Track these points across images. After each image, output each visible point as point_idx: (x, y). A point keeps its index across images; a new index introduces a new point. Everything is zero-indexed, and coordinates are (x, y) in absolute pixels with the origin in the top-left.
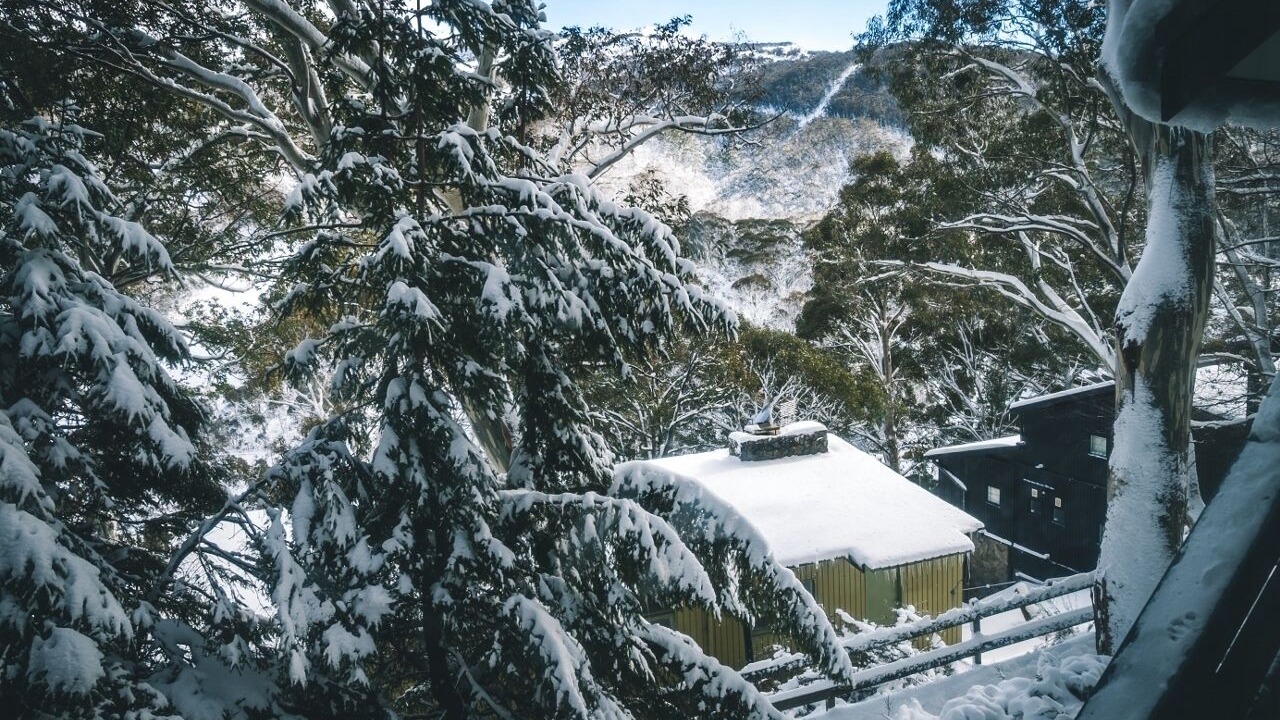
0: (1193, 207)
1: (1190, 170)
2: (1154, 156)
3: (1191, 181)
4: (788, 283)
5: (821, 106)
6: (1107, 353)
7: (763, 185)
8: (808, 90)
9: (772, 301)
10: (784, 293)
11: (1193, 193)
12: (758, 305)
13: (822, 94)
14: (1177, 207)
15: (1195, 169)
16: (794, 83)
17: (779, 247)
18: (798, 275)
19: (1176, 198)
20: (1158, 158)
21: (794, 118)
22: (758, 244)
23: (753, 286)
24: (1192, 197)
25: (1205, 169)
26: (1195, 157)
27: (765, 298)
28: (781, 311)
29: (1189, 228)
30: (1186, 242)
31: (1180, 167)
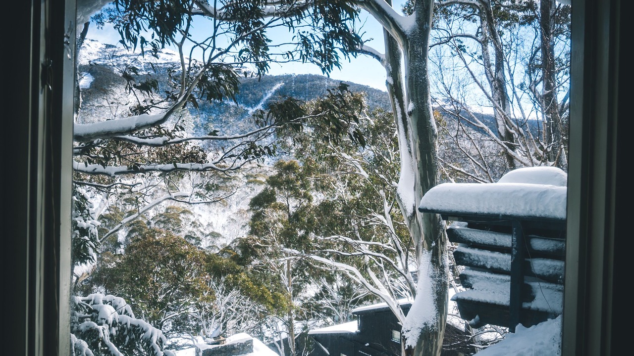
0: (439, 277)
1: (437, 258)
2: (421, 249)
3: (438, 264)
4: (238, 203)
5: (261, 104)
6: (400, 313)
7: (226, 144)
8: (254, 94)
9: (228, 213)
10: (235, 209)
11: (439, 270)
12: (220, 216)
13: (262, 97)
14: (432, 277)
15: (440, 257)
16: (247, 90)
17: (234, 182)
18: (243, 199)
19: (431, 272)
20: (423, 250)
21: (246, 108)
22: (222, 180)
23: (218, 204)
24: (438, 272)
25: (444, 257)
26: (440, 251)
27: (224, 211)
28: (232, 219)
29: (437, 288)
30: (435, 295)
31: (433, 255)
